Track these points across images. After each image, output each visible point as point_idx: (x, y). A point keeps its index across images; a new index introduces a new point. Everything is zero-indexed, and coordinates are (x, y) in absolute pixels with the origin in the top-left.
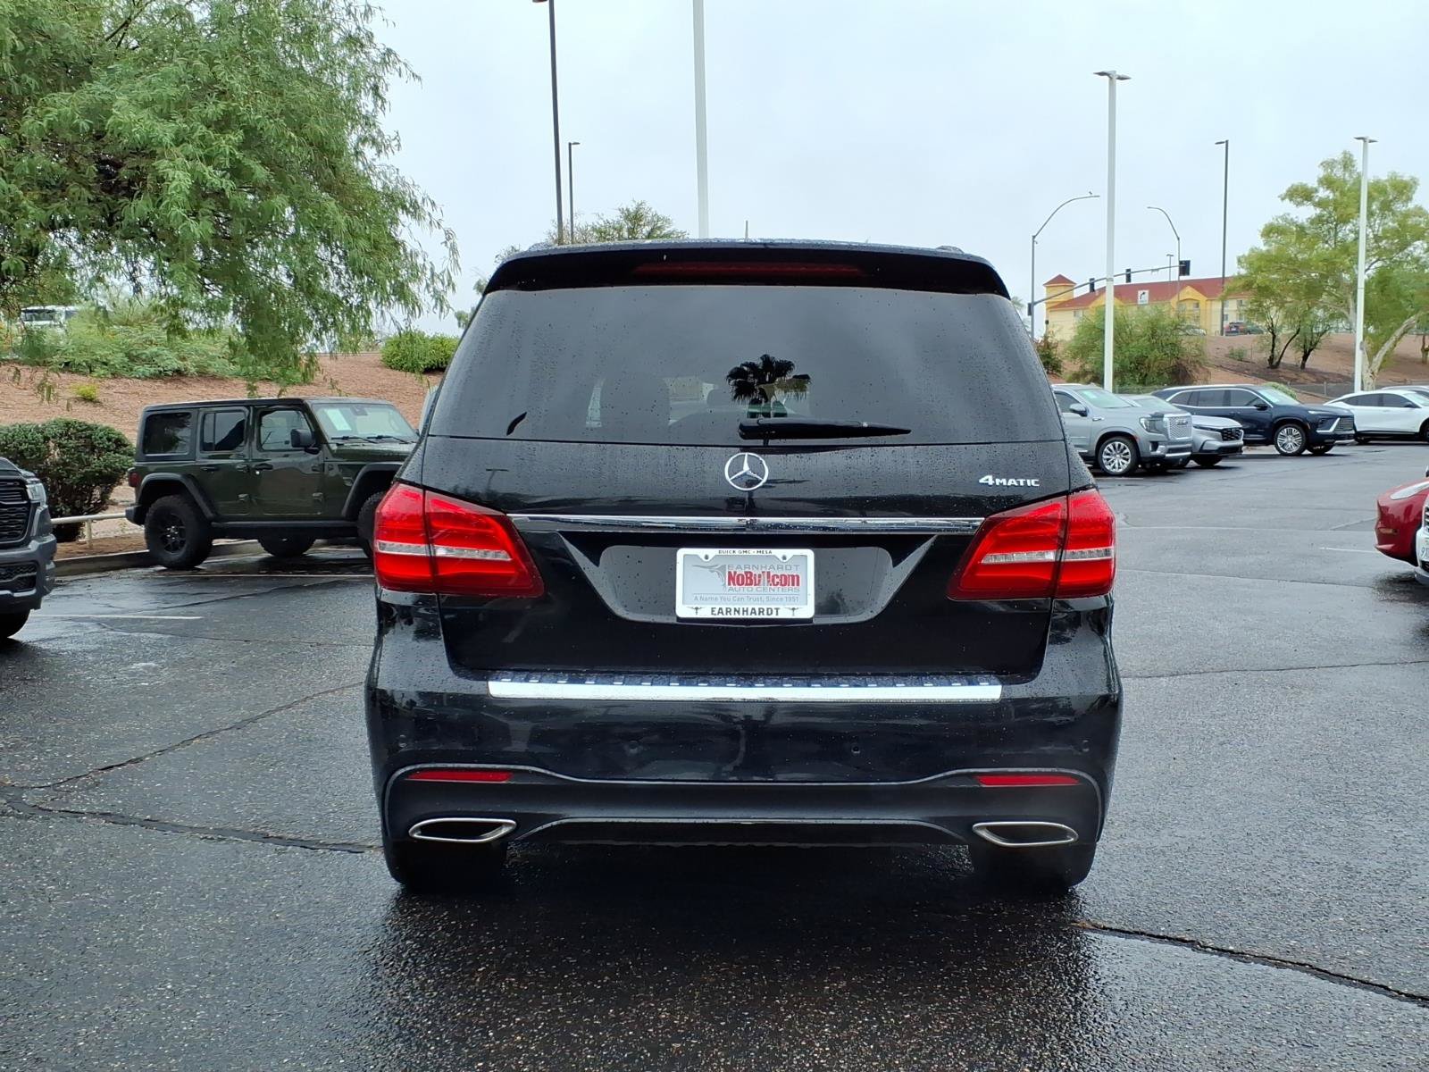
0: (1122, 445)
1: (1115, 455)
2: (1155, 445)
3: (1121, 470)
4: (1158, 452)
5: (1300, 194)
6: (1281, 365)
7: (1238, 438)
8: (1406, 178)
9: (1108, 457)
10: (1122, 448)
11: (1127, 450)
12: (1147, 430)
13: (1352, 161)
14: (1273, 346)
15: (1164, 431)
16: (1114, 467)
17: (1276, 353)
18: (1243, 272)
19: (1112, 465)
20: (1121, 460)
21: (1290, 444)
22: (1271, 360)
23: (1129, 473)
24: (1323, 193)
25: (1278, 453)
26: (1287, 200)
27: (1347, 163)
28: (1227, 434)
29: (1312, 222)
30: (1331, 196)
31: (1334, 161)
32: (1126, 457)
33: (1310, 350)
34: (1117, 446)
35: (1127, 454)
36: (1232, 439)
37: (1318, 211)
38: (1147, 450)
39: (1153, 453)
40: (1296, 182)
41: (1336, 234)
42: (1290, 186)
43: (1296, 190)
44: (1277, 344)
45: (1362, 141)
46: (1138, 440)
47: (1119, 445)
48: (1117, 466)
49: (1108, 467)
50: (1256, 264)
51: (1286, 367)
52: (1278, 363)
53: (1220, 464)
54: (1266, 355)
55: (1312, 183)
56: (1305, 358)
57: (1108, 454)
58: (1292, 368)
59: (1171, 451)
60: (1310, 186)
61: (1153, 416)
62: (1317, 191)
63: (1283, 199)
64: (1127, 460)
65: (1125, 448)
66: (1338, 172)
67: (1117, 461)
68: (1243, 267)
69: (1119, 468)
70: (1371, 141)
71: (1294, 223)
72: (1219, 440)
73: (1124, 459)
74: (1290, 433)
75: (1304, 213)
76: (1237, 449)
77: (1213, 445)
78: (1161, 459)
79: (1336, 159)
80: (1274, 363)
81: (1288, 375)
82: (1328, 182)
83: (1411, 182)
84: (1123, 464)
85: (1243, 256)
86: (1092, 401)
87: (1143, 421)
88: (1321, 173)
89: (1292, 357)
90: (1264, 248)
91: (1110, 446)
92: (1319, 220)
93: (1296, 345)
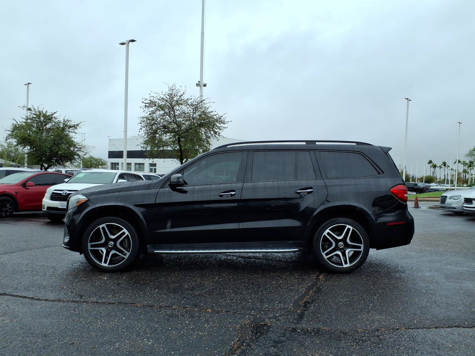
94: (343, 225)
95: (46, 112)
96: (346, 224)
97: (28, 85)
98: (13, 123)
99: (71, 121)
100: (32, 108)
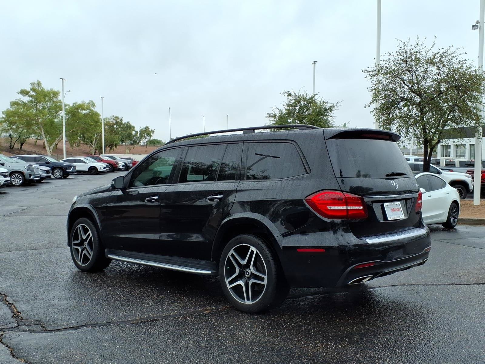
0: (19, 175)
1: (16, 179)
2: (30, 175)
3: (18, 184)
4: (31, 178)
5: (24, 92)
6: (14, 148)
7: (50, 173)
8: (56, 91)
9: (13, 180)
10: (19, 176)
11: (21, 177)
12: (27, 170)
13: (40, 84)
14: (11, 142)
15: (33, 171)
16: (16, 183)
17: (12, 144)
18: (4, 116)
19: (15, 182)
20: (18, 181)
21: (58, 175)
22: (11, 146)
23: (22, 185)
24: (32, 93)
25: (54, 178)
26: (20, 94)
27: (39, 84)
28: (47, 172)
29: (29, 102)
30: (35, 94)
31: (34, 83)
32: (20, 179)
33: (23, 144)
34: (17, 176)
35: (21, 178)
36: (49, 173)
37: (31, 99)
38: (27, 177)
39: (30, 178)
40: (23, 88)
41: (37, 106)
42: (21, 89)
43: (23, 91)
44: (12, 141)
45: (62, 79)
46: (25, 174)
47: (18, 176)
48: (17, 182)
49: (14, 183)
50: (10, 114)
51: (15, 149)
52: (13, 147)
53: (43, 181)
54: (8, 145)
55: (28, 89)
56: (22, 145)
57: (13, 179)
58: (18, 149)
59: (35, 177)
60: (27, 90)
61: (29, 166)
62: (30, 92)
63: (18, 94)
64: (21, 181)
65: (20, 177)
66: (36, 87)
67: (17, 181)
68: (4, 115)
69: (18, 183)
70: (64, 80)
71: (22, 102)
72: (45, 174)
73: (20, 180)
74: (58, 171)
75: (26, 99)
76: (50, 177)
77: (43, 175)
78: (32, 180)
79: (35, 82)
80: (12, 148)
81: (18, 152)
82: (33, 90)
83: (58, 92)
84: (19, 182)
85: (4, 111)
86: (5, 160)
87: (26, 167)
88: (31, 87)
89: (17, 146)
90: (11, 109)
91: (14, 176)
92: (31, 102)
93: (18, 142)
94: (247, 245)
95: (306, 95)
96: (249, 245)
97: (315, 63)
98: (268, 113)
99: (327, 102)
100: (292, 93)
